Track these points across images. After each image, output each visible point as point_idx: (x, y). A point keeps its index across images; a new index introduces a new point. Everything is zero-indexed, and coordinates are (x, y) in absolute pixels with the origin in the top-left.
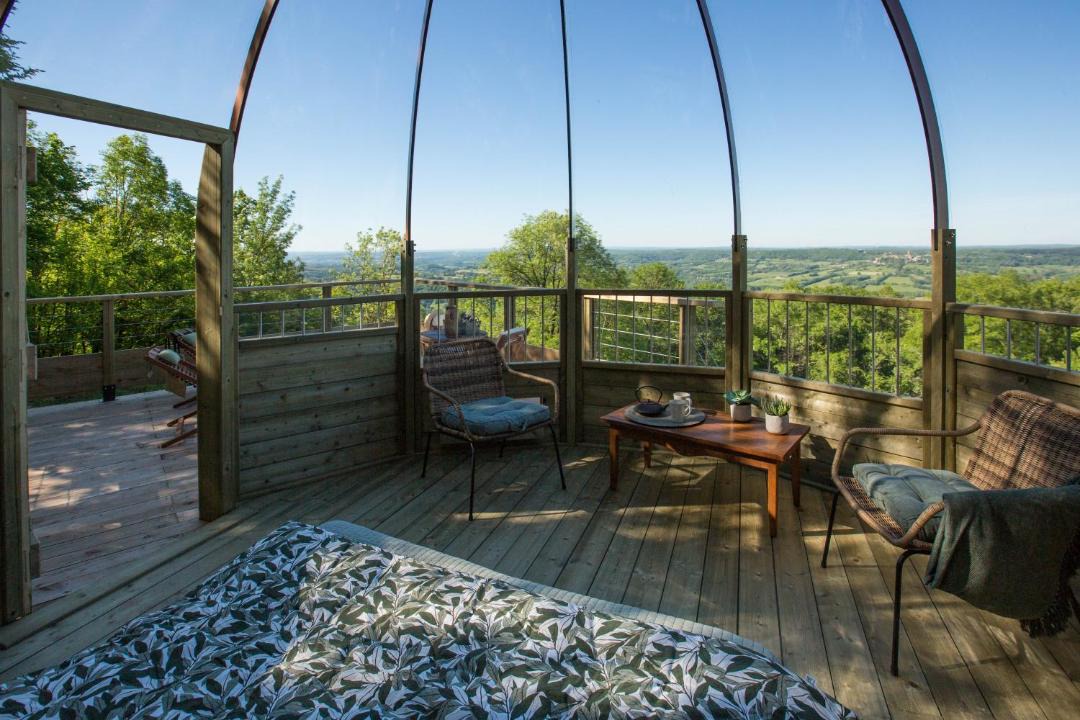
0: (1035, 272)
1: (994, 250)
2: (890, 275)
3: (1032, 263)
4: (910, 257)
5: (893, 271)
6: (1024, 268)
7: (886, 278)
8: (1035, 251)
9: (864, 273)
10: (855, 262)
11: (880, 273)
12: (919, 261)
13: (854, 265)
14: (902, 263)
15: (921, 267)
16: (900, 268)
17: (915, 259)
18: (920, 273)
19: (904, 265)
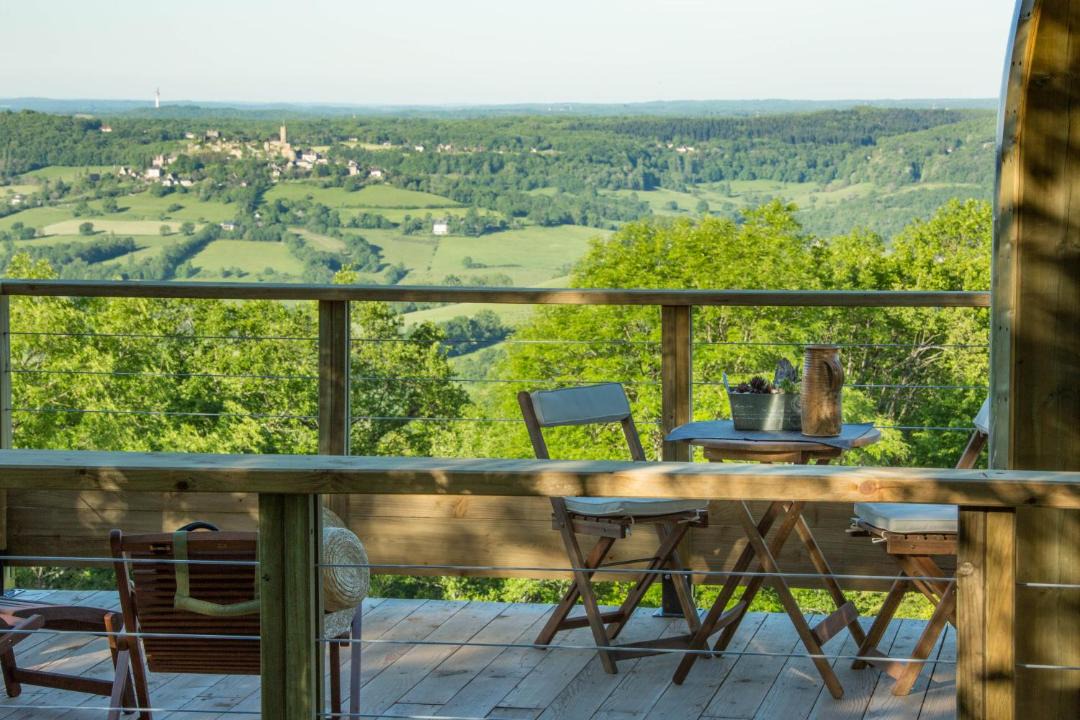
0: (704, 207)
1: (580, 123)
2: (213, 235)
3: (698, 174)
4: (288, 153)
5: (223, 214)
6: (674, 195)
7: (196, 247)
8: (705, 128)
9: (113, 228)
10: (70, 176)
11: (175, 226)
12: (323, 171)
13: (64, 189)
14: (259, 177)
15: (331, 196)
16: (256, 202)
17: (308, 161)
18: (327, 220)
19: (269, 185)
